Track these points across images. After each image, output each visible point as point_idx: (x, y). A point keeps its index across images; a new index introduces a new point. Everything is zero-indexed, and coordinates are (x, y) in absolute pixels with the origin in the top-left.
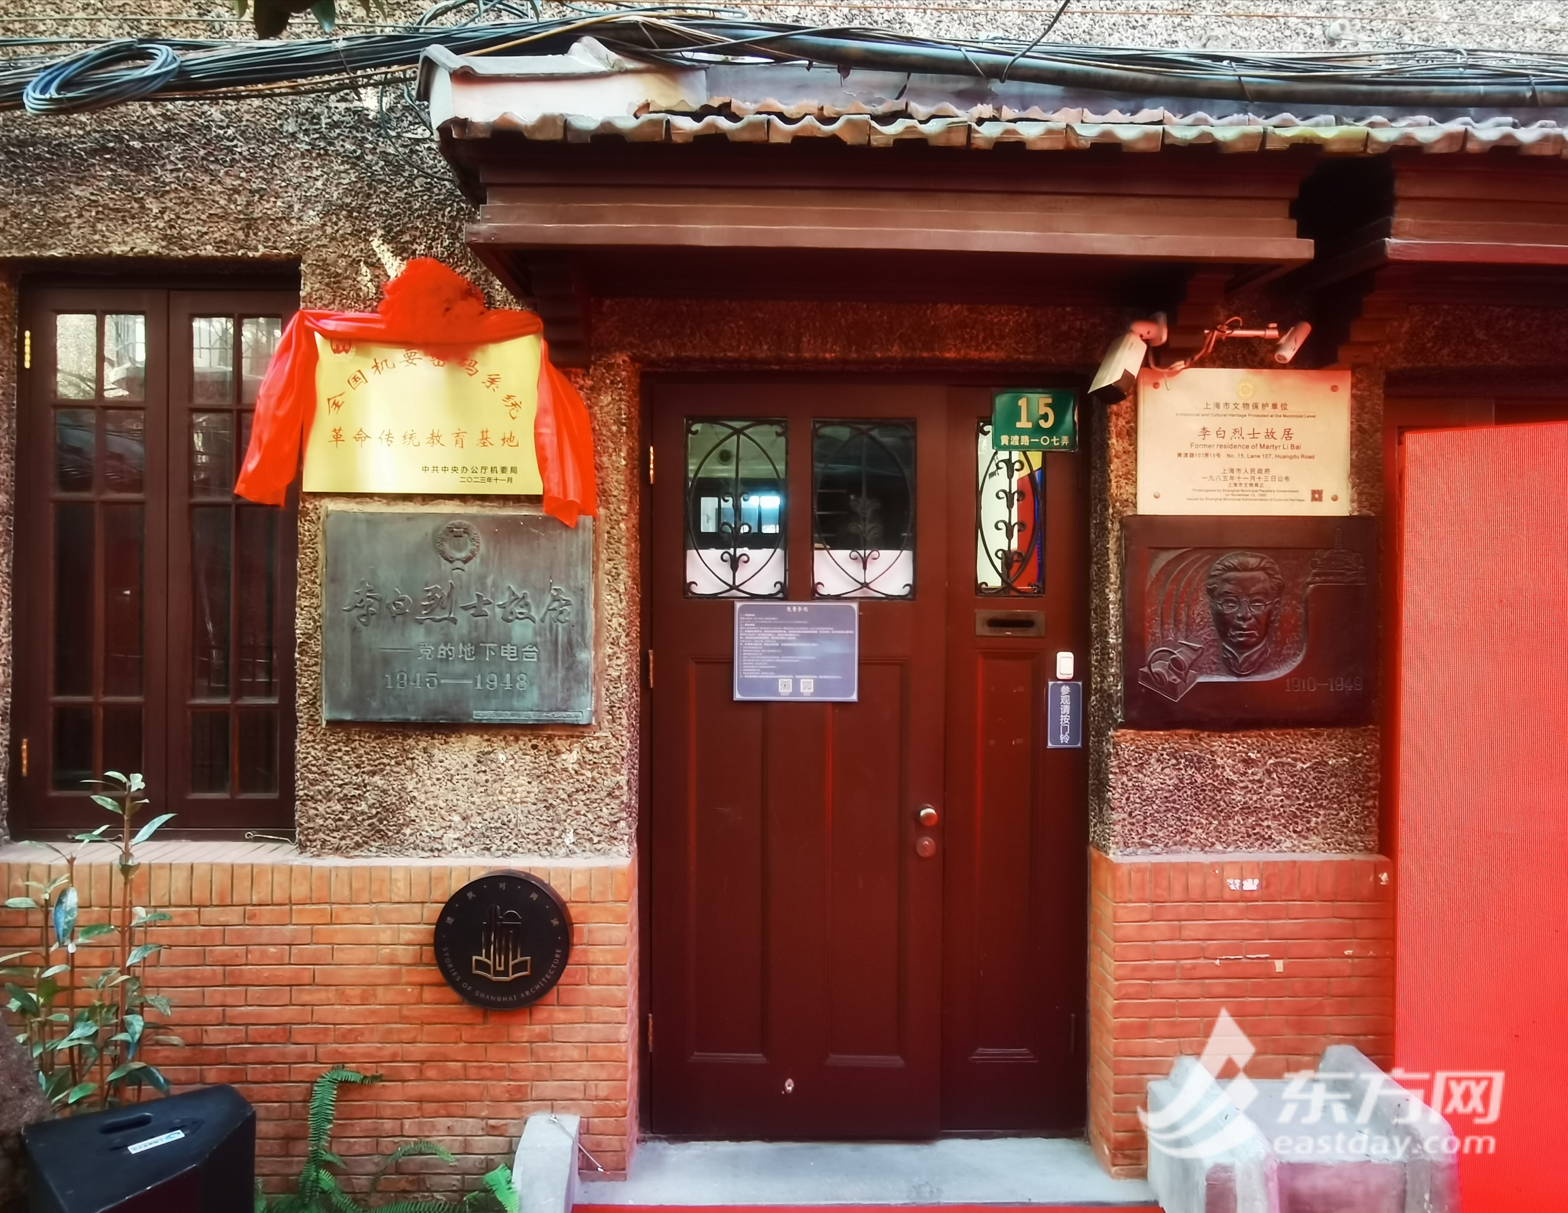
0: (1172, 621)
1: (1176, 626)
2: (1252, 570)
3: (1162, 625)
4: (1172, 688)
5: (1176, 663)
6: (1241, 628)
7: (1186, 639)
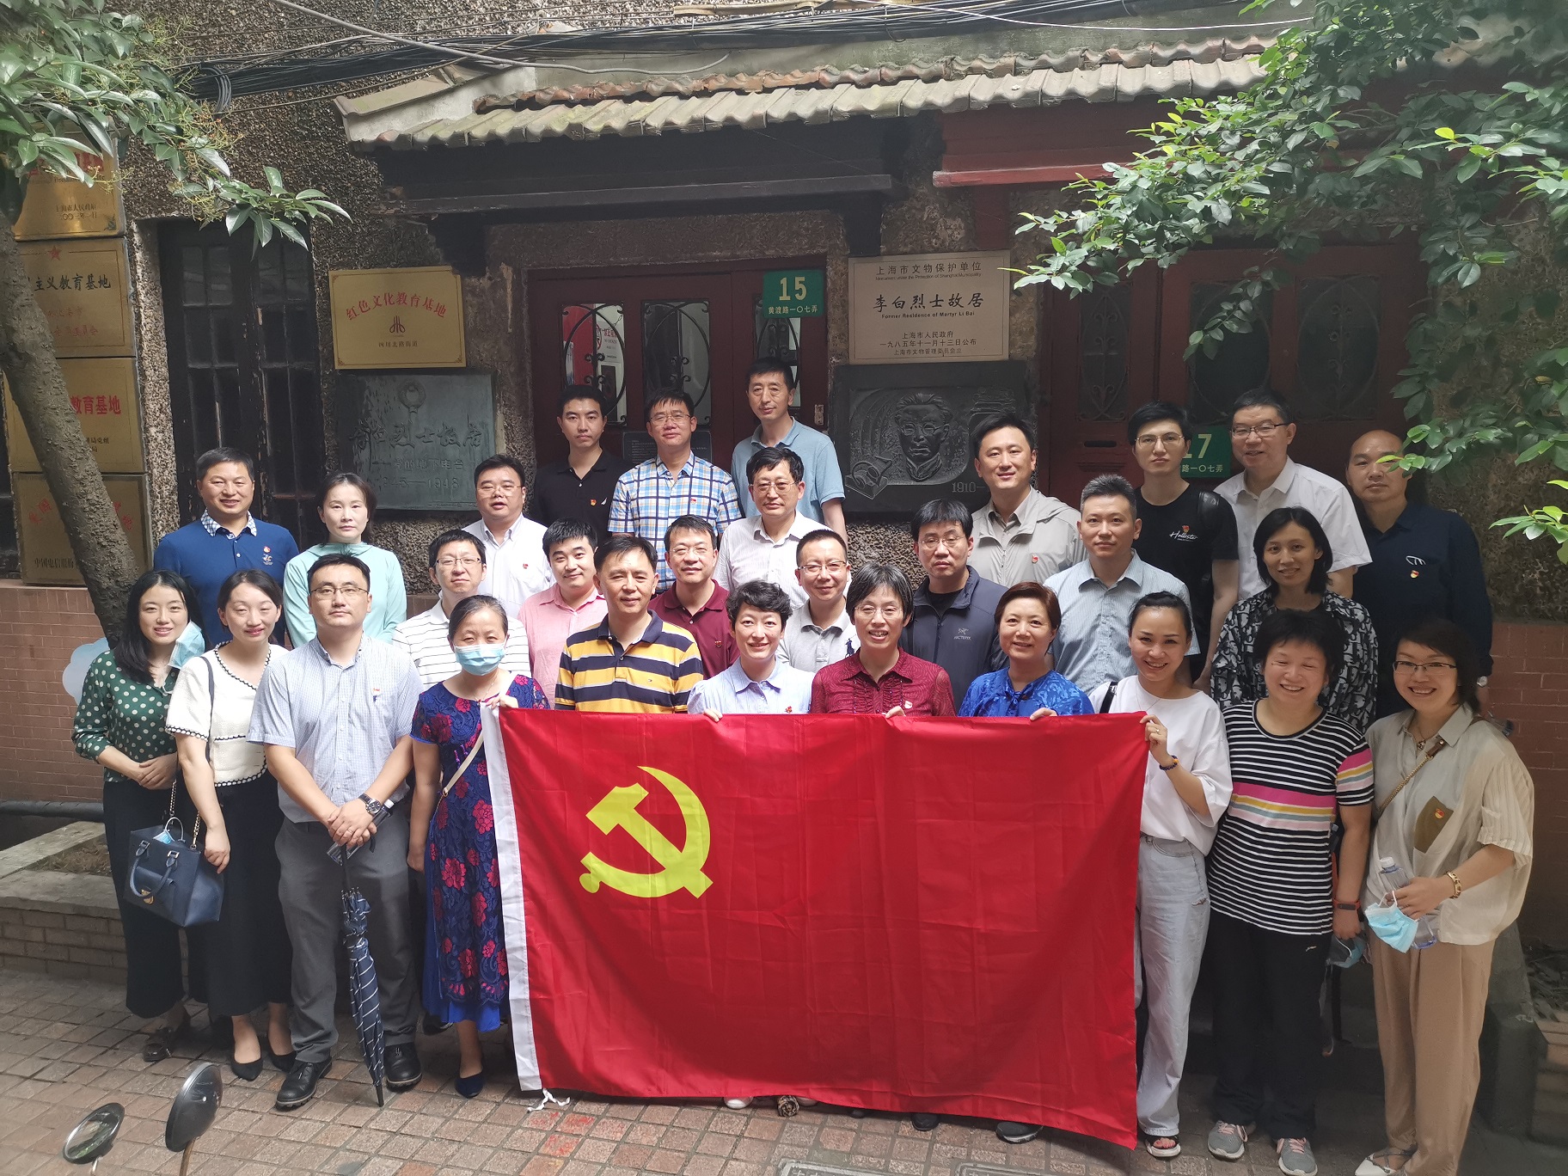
0: (869, 442)
1: (872, 445)
2: (925, 403)
3: (863, 443)
4: (869, 490)
5: (872, 471)
6: (914, 446)
7: (880, 454)
